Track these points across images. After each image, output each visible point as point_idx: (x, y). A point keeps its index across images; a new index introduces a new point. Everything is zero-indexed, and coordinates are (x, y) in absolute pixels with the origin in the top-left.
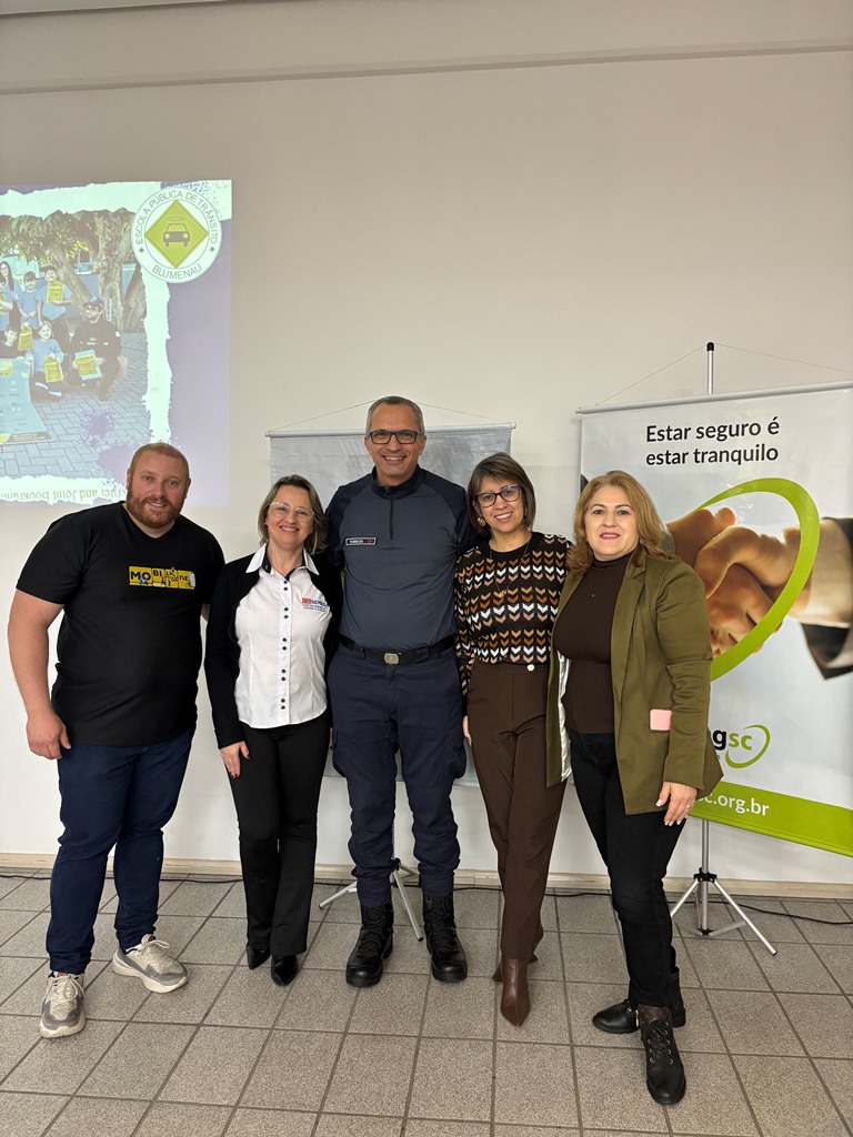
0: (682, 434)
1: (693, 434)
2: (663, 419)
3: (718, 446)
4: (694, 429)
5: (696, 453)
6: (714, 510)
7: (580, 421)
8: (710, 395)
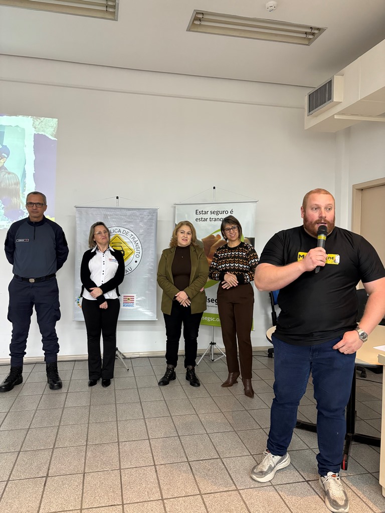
0: (206, 213)
1: (209, 213)
2: (201, 208)
3: (217, 217)
4: (210, 211)
5: (210, 218)
6: (215, 235)
7: (175, 207)
8: (214, 202)
